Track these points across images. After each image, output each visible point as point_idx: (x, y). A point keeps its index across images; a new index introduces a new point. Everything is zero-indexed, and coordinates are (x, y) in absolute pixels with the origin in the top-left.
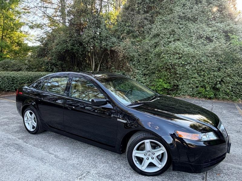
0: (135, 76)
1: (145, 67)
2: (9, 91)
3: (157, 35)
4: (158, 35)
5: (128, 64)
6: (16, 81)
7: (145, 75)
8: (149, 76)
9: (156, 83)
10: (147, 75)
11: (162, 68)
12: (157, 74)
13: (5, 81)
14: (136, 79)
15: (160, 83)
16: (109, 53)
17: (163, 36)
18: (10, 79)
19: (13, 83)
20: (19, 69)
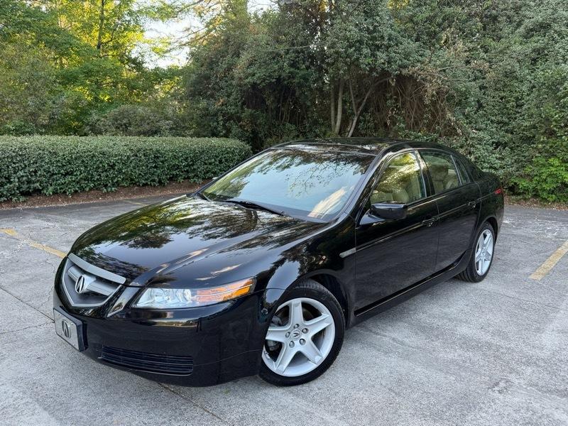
0: (472, 149)
1: (499, 123)
2: (146, 184)
3: (541, 27)
4: (543, 27)
5: (449, 115)
6: (162, 162)
7: (498, 144)
8: (511, 149)
9: (536, 169)
10: (505, 145)
11: (563, 125)
12: (543, 142)
13: (140, 161)
14: (476, 158)
15: (553, 169)
16: (393, 84)
17: (563, 29)
18: (150, 154)
19: (156, 167)
20: (154, 129)
